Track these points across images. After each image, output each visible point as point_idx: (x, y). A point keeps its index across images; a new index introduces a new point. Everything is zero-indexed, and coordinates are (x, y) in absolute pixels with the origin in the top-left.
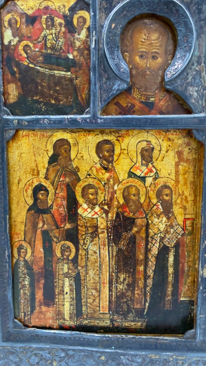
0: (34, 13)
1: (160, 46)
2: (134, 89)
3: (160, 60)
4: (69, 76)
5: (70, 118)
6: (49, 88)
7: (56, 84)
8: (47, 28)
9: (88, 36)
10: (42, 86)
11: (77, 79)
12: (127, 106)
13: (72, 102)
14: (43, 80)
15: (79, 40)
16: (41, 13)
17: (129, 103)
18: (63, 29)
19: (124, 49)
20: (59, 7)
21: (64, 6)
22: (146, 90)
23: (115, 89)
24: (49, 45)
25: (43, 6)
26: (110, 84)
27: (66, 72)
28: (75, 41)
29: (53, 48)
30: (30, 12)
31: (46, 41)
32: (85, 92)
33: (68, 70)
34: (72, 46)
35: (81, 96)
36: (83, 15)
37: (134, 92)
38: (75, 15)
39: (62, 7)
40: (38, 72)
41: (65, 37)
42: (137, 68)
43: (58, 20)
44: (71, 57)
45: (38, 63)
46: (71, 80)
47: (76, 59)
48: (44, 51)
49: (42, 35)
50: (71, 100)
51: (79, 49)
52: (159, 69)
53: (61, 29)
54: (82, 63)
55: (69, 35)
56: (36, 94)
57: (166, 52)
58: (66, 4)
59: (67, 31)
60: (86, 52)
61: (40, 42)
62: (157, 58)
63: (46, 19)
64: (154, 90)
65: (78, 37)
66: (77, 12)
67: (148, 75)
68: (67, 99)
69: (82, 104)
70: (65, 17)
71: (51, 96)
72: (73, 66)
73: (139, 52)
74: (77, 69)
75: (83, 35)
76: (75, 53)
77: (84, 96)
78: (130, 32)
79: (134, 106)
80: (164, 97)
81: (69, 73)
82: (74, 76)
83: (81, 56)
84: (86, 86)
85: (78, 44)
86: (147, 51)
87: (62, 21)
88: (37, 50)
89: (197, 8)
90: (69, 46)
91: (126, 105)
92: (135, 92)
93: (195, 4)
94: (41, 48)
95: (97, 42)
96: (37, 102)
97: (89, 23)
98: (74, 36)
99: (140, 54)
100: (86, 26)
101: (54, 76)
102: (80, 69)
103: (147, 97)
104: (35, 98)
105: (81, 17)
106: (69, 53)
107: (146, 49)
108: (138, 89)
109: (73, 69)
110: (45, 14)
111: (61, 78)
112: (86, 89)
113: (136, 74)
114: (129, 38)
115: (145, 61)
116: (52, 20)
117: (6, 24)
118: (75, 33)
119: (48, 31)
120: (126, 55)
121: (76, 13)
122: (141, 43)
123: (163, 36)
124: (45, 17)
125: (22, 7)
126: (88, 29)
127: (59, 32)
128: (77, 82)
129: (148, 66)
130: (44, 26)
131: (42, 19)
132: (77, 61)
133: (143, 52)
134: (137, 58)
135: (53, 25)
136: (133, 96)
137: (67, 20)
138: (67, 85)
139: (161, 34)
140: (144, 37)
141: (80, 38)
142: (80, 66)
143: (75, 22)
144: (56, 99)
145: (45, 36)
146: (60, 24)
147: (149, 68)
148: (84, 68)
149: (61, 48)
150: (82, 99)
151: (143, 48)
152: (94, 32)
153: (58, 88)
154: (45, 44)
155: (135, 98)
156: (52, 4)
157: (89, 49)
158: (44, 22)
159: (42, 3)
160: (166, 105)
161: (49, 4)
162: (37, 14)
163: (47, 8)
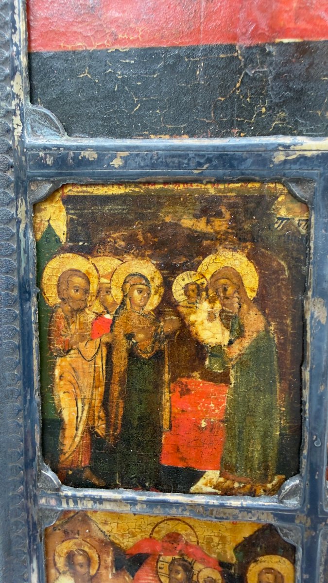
0: (137, 545)
16: (158, 548)
20: (209, 541)
21: (223, 539)
25: (164, 532)
30: (127, 543)
36: (276, 567)
38: (252, 565)
39: (216, 540)
43: (204, 571)
58: (228, 535)
63: (172, 563)
66: (259, 559)
70: (224, 566)
87: (217, 576)
105: (269, 570)
110: (168, 552)
116: (188, 568)
117: (61, 562)
121: (256, 561)
124: (169, 558)
125: (105, 529)
130: (165, 581)
131: (160, 564)
135: (189, 580)
137: (230, 575)
143: (252, 579)
156: (190, 531)
158: (165, 571)
159: (162, 525)
161: (182, 529)
162: (146, 550)
163: (173, 538)
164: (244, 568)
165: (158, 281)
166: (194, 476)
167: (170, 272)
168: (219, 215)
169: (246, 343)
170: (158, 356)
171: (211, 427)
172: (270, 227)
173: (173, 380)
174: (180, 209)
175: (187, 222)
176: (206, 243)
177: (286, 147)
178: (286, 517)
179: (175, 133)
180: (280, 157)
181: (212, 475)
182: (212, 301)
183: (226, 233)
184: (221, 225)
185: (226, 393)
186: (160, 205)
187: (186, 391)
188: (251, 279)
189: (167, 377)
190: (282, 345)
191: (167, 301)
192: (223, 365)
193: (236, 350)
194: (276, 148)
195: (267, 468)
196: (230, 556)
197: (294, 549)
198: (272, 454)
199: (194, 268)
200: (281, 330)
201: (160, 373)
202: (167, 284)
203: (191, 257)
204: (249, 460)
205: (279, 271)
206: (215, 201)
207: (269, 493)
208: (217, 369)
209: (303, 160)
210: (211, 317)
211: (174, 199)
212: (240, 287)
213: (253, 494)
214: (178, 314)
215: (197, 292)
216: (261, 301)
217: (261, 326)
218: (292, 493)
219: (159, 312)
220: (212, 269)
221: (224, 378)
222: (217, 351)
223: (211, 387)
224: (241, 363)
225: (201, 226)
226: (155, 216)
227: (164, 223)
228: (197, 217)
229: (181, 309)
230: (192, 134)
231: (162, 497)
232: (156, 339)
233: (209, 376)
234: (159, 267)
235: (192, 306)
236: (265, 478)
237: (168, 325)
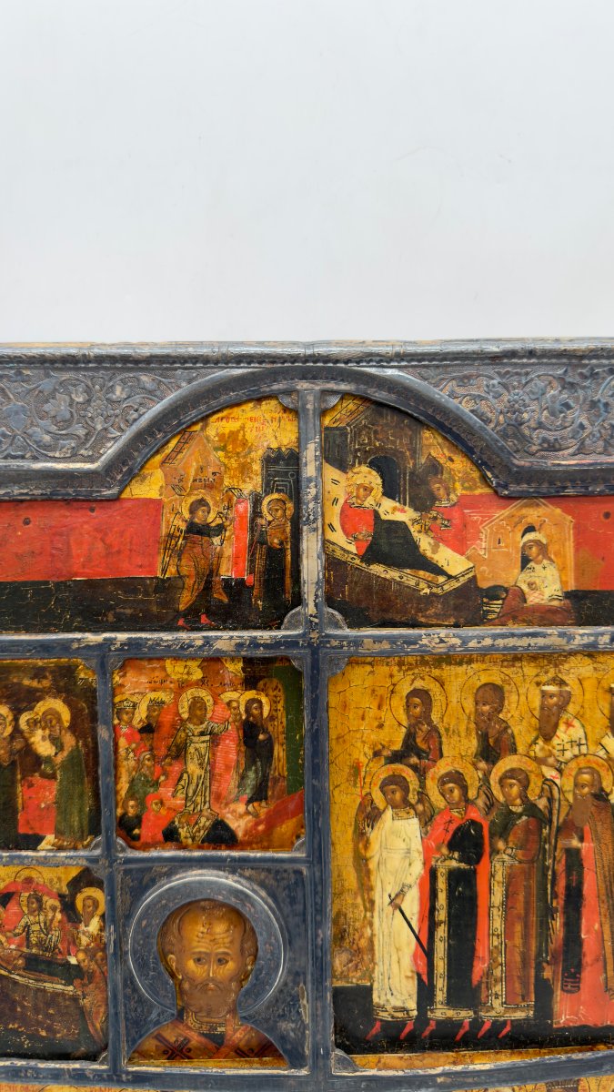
0: (6, 887)
1: (231, 942)
2: (188, 1013)
3: (231, 965)
4: (71, 993)
5: (74, 1070)
6: (36, 1010)
7: (48, 1005)
8: (31, 912)
9: (102, 929)
10: (23, 1007)
11: (84, 998)
12: (177, 1041)
13: (78, 1034)
14: (24, 997)
15: (87, 934)
16: (20, 888)
17: (181, 1035)
18: (59, 916)
19: (166, 950)
20: (51, 881)
21: (59, 879)
22: (208, 1015)
23: (151, 1021)
24: (34, 939)
25: (23, 877)
26: (143, 1011)
27: (65, 985)
28: (81, 935)
29: (40, 944)
31: (28, 934)
32: (100, 1020)
33: (69, 983)
34: (74, 943)
35: (94, 1025)
36: (94, 895)
37: (188, 1017)
38: (79, 895)
39: (55, 880)
40: (15, 983)
41: (62, 929)
42: (192, 980)
43: (50, 902)
44: (73, 961)
45: (15, 968)
46: (75, 999)
47: (82, 965)
48: (25, 950)
49: (23, 923)
50: (77, 1032)
51: (86, 951)
52: (231, 980)
53: (54, 916)
54: (94, 972)
55: (69, 926)
56: (14, 1019)
57: (242, 950)
58: (63, 876)
59: (65, 918)
60: (100, 954)
61: (19, 934)
62: (227, 962)
63: (29, 897)
64: (224, 1014)
65: (85, 929)
66: (82, 890)
67: (211, 990)
68: (69, 1030)
69: (96, 1038)
70: (61, 897)
71: (39, 1023)
72: (76, 977)
73: (194, 953)
74: (86, 981)
75: (94, 925)
76: (81, 956)
77: (98, 1026)
78: (177, 921)
79: (189, 1041)
80: (241, 1025)
81: (71, 988)
82: (79, 993)
83: (91, 960)
84: (102, 1010)
85: (84, 940)
86: (208, 951)
87: (57, 903)
88: (13, 947)
89: (289, 896)
90: (69, 944)
91: (174, 1039)
92: (190, 1019)
93: (284, 889)
94: (20, 945)
95: (119, 943)
96: (15, 1032)
97: (102, 908)
98: (77, 928)
99: (196, 957)
100: (100, 912)
101: (44, 991)
102: (90, 983)
103: (211, 1027)
104: (11, 1026)
105: (90, 897)
106: (70, 955)
107: (207, 948)
108: (196, 1013)
109: (77, 982)
110: (26, 890)
111: (56, 995)
112: (101, 1014)
113: (190, 988)
114: (176, 932)
115: (206, 967)
116: (39, 900)
118: (80, 922)
119: (32, 918)
120: (171, 958)
121: (80, 892)
122: (197, 939)
123: (235, 927)
124: (27, 894)
126: (103, 917)
127: (52, 921)
128: (86, 1002)
129: (211, 975)
130: (26, 910)
131: (21, 899)
132: (85, 969)
133: (200, 953)
134: (191, 964)
135: (41, 908)
136: (187, 1025)
137: (66, 902)
138: (67, 1007)
139: (231, 923)
140: (202, 929)
141: (88, 932)
142: (91, 977)
143: (79, 904)
144: (49, 1029)
145: (27, 927)
146: (54, 909)
147: (213, 980)
148: (98, 980)
149: (56, 947)
150: (96, 1030)
151: (202, 947)
152: (112, 927)
153: (51, 1011)
154: (28, 938)
155: (190, 1028)
156: (39, 875)
157: (104, 949)
158: (25, 902)
159: (21, 872)
160: (246, 1037)
161: (34, 874)
162: (12, 890)
163: (29, 880)
164: (73, 896)
165: (10, 718)
166: (39, 839)
167: (17, 713)
168: (45, 677)
169: (66, 753)
170: (13, 763)
171: (48, 808)
172: (76, 683)
173: (23, 778)
174: (21, 674)
175: (26, 682)
176: (38, 694)
177: (79, 640)
178: (94, 860)
179: (17, 631)
180: (75, 646)
181: (50, 838)
182: (44, 729)
183: (50, 688)
184: (46, 683)
185: (55, 786)
186: (10, 672)
187: (31, 785)
188: (66, 715)
189: (19, 777)
190: (87, 754)
191: (17, 730)
192: (53, 768)
193: (59, 759)
194: (73, 640)
195: (82, 832)
196: (65, 890)
197: (102, 882)
198: (85, 822)
199: (32, 709)
200: (85, 745)
201: (14, 774)
202: (16, 719)
203: (30, 703)
204: (71, 827)
205: (83, 709)
206: (43, 669)
207: (85, 847)
208: (49, 771)
209: (88, 647)
210: (44, 738)
211: (18, 668)
212: (59, 720)
213: (75, 849)
214: (24, 737)
215: (34, 724)
216: (73, 728)
217: (74, 743)
218: (96, 846)
219: (12, 737)
220: (43, 710)
221: (53, 777)
222: (48, 760)
223: (46, 782)
224: (63, 766)
225: (35, 684)
226: (7, 678)
227: (13, 683)
228: (32, 679)
229: (26, 735)
230: (28, 631)
231: (18, 853)
232: (11, 753)
233: (44, 775)
234: (11, 709)
235: (32, 732)
236: (82, 838)
237: (18, 745)
